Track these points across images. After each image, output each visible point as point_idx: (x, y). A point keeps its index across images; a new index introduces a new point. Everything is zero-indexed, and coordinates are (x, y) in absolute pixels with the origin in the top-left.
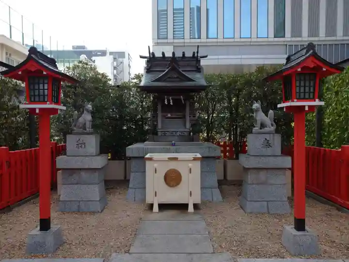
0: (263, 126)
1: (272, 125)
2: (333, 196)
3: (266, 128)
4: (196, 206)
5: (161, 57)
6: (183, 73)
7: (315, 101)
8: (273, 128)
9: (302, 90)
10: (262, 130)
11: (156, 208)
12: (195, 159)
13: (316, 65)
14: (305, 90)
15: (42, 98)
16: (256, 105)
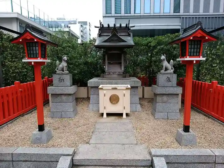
0: (166, 69)
1: (172, 69)
2: (205, 109)
3: (168, 71)
4: (127, 115)
5: (107, 27)
6: (120, 37)
7: (200, 57)
8: (172, 71)
9: (192, 51)
10: (166, 72)
11: (105, 115)
12: (127, 89)
13: (202, 35)
14: (194, 51)
15: (35, 55)
16: (163, 57)
